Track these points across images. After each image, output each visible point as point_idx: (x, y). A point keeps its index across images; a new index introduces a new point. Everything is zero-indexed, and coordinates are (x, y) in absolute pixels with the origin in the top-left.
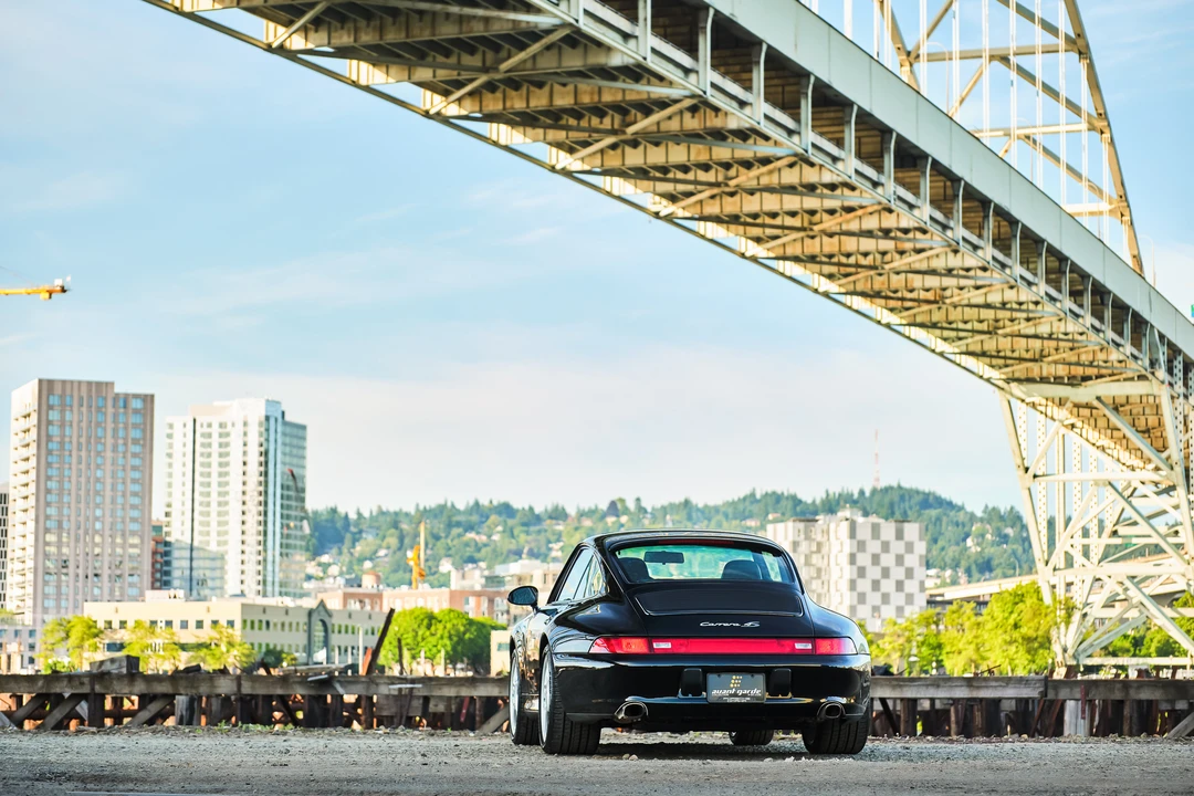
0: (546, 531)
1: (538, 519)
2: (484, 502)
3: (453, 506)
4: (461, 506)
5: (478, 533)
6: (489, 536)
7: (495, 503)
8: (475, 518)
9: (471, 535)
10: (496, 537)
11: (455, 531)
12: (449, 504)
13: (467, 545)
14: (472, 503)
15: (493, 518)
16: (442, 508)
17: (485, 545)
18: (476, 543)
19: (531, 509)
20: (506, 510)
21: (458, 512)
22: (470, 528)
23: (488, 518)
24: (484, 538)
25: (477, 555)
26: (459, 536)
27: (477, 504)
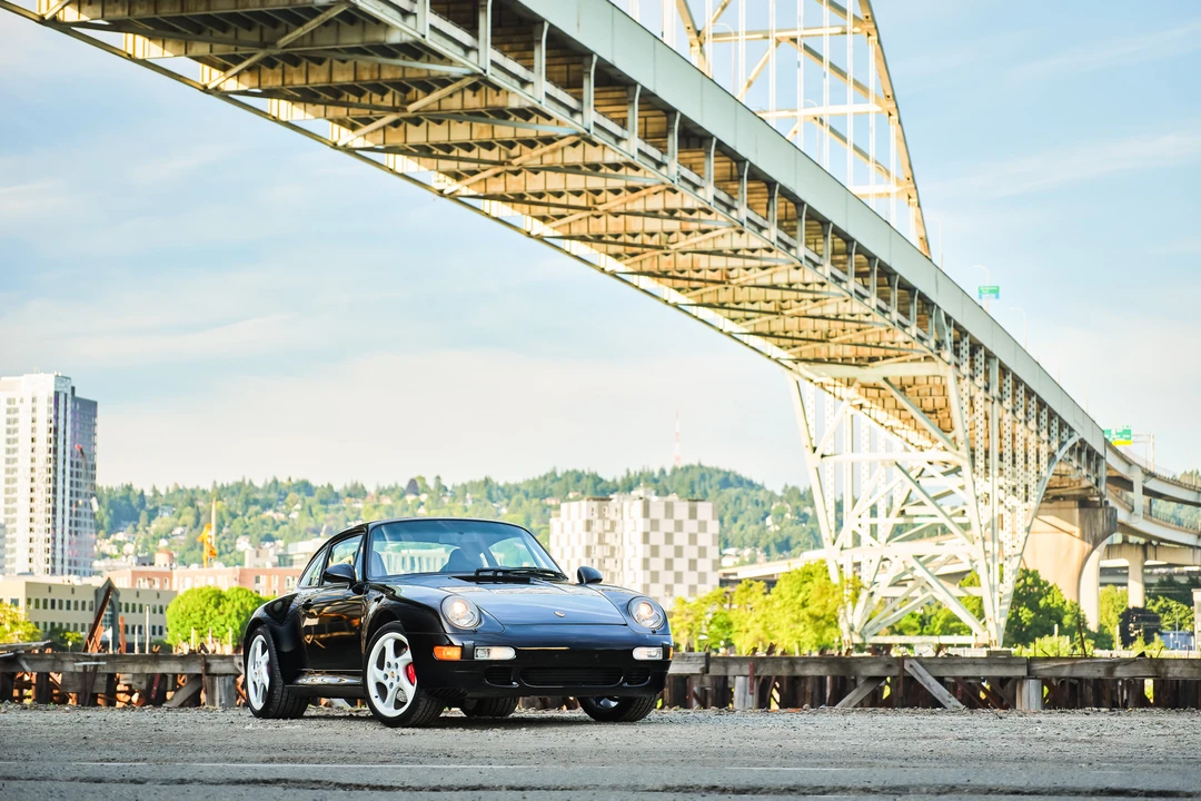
0: (344, 509)
1: (337, 496)
2: (283, 479)
3: (251, 483)
4: (259, 484)
5: (276, 511)
6: (288, 514)
7: (294, 481)
8: (273, 496)
9: (270, 513)
10: (294, 515)
11: (253, 509)
12: (247, 482)
13: (264, 522)
14: (270, 481)
15: (292, 496)
16: (240, 486)
17: (283, 523)
18: (274, 521)
19: (330, 487)
20: (306, 488)
21: (257, 490)
22: (268, 505)
23: (286, 495)
24: (282, 516)
25: (275, 534)
26: (257, 513)
27: (276, 482)
